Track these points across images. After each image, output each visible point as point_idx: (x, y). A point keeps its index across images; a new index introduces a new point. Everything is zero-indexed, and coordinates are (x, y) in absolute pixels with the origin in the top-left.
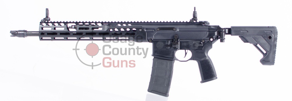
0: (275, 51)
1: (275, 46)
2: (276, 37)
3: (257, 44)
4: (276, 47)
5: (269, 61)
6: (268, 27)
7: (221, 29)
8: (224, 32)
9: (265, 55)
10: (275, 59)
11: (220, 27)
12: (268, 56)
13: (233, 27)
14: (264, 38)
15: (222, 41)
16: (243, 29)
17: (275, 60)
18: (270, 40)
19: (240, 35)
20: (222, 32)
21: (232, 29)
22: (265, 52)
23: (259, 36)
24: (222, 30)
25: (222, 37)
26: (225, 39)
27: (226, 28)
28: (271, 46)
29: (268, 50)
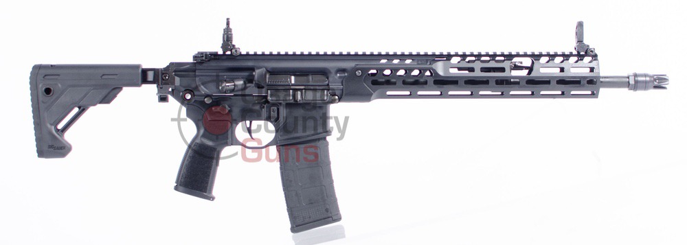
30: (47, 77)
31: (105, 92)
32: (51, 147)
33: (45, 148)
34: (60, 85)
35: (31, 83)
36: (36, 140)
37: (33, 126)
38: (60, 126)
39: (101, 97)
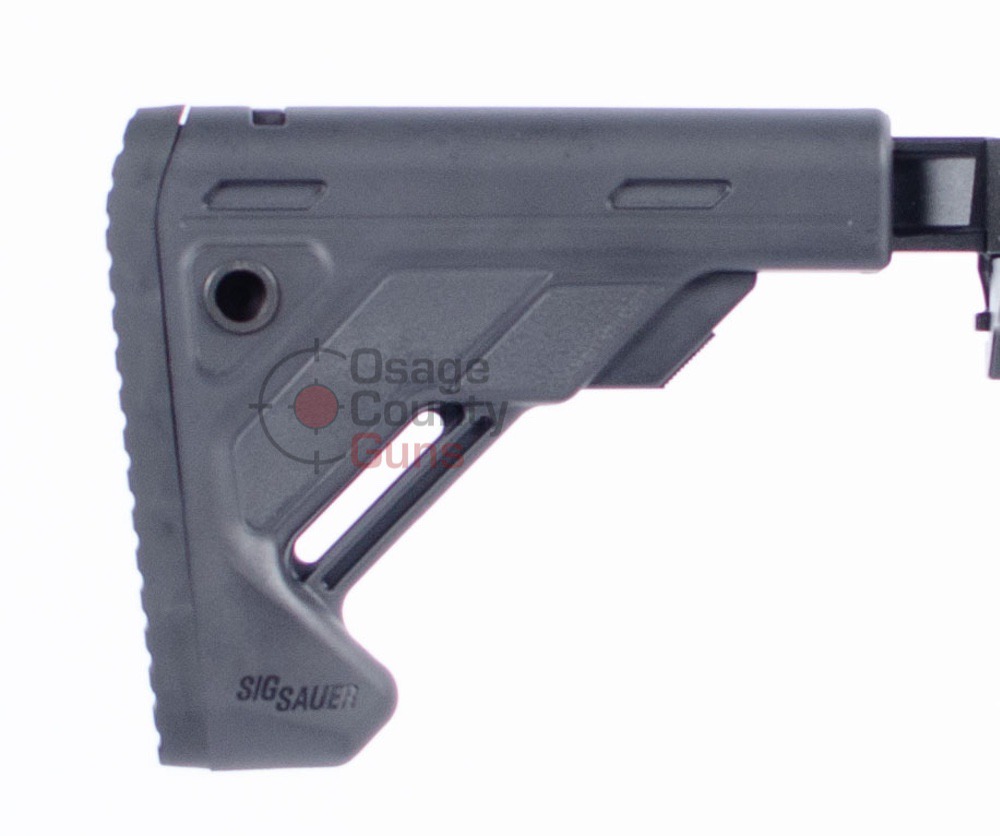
30: (231, 198)
31: (632, 304)
32: (259, 686)
33: (218, 695)
34: (322, 252)
35: (117, 240)
36: (157, 639)
37: (132, 541)
38: (314, 544)
39: (608, 337)
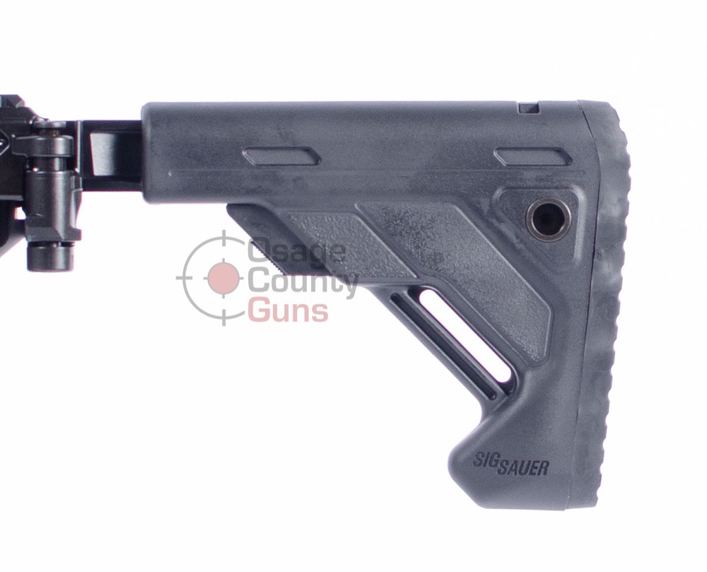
0: (606, 360)
1: (608, 304)
2: (615, 212)
3: (415, 292)
4: (620, 321)
5: (544, 467)
6: (535, 108)
7: (36, 129)
8: (69, 163)
9: (506, 406)
10: (607, 445)
11: (28, 113)
12: (533, 416)
13: (160, 115)
14: (486, 219)
15: (41, 258)
16: (269, 134)
17: (598, 457)
18: (547, 244)
19: (237, 193)
20: (48, 165)
21: (148, 132)
22: (500, 371)
23: (429, 208)
24: (49, 145)
25: (49, 221)
26: (76, 234)
27: (92, 127)
28: (559, 307)
29: (534, 346)
